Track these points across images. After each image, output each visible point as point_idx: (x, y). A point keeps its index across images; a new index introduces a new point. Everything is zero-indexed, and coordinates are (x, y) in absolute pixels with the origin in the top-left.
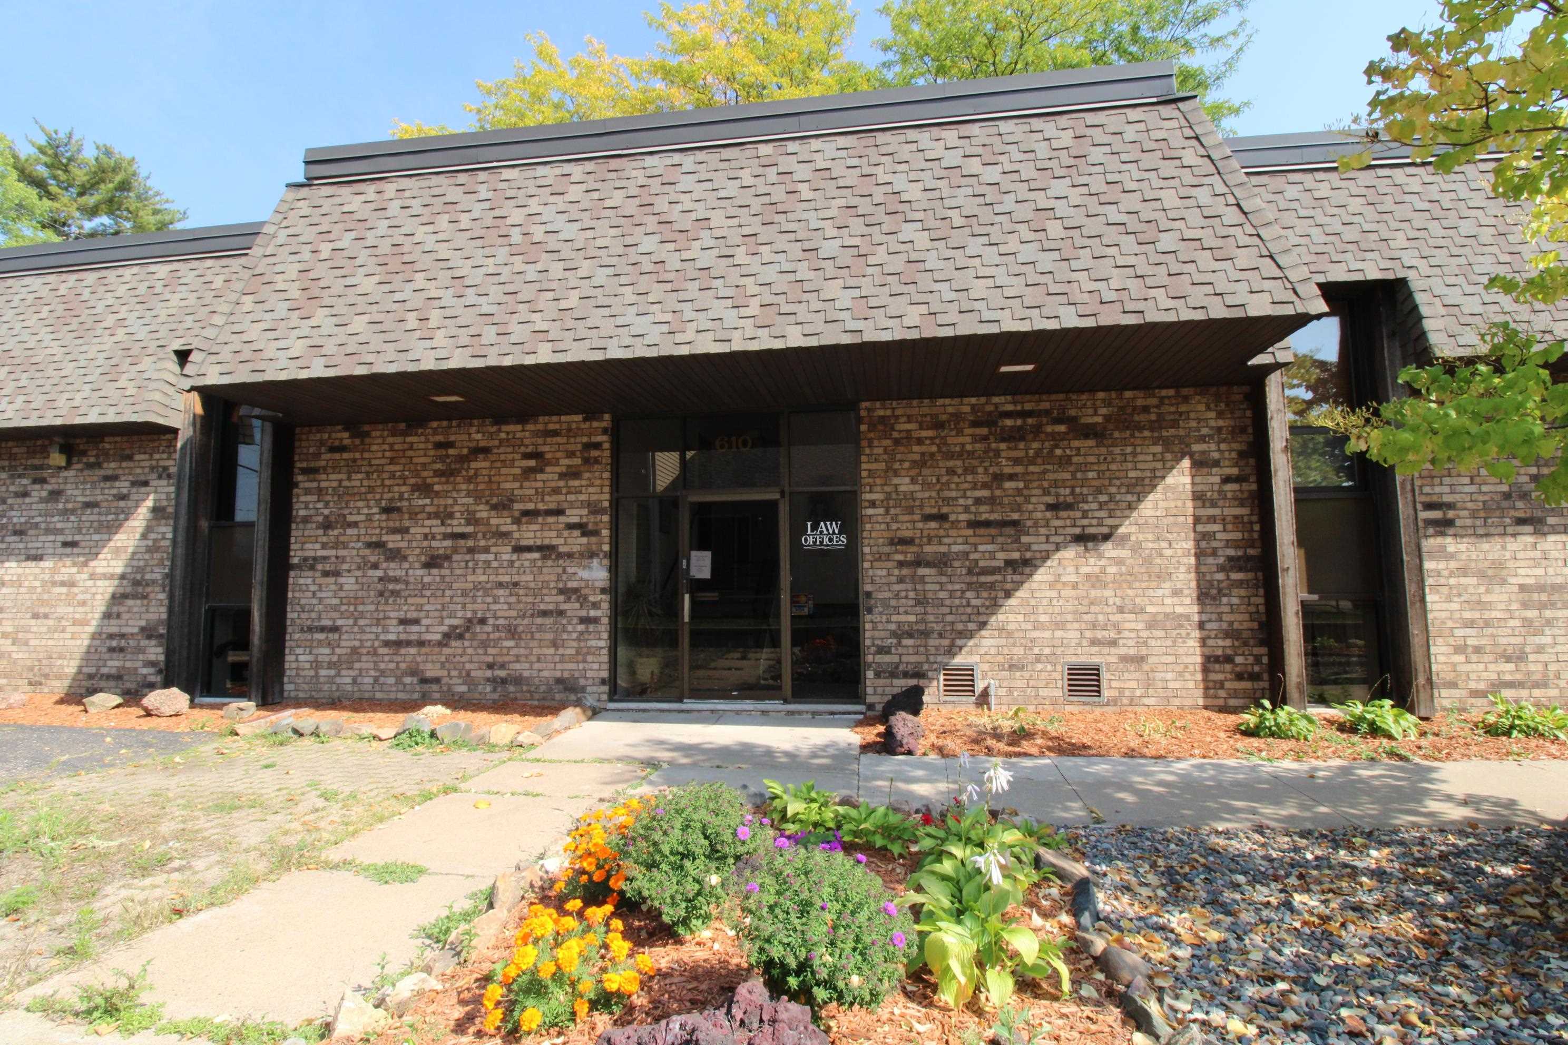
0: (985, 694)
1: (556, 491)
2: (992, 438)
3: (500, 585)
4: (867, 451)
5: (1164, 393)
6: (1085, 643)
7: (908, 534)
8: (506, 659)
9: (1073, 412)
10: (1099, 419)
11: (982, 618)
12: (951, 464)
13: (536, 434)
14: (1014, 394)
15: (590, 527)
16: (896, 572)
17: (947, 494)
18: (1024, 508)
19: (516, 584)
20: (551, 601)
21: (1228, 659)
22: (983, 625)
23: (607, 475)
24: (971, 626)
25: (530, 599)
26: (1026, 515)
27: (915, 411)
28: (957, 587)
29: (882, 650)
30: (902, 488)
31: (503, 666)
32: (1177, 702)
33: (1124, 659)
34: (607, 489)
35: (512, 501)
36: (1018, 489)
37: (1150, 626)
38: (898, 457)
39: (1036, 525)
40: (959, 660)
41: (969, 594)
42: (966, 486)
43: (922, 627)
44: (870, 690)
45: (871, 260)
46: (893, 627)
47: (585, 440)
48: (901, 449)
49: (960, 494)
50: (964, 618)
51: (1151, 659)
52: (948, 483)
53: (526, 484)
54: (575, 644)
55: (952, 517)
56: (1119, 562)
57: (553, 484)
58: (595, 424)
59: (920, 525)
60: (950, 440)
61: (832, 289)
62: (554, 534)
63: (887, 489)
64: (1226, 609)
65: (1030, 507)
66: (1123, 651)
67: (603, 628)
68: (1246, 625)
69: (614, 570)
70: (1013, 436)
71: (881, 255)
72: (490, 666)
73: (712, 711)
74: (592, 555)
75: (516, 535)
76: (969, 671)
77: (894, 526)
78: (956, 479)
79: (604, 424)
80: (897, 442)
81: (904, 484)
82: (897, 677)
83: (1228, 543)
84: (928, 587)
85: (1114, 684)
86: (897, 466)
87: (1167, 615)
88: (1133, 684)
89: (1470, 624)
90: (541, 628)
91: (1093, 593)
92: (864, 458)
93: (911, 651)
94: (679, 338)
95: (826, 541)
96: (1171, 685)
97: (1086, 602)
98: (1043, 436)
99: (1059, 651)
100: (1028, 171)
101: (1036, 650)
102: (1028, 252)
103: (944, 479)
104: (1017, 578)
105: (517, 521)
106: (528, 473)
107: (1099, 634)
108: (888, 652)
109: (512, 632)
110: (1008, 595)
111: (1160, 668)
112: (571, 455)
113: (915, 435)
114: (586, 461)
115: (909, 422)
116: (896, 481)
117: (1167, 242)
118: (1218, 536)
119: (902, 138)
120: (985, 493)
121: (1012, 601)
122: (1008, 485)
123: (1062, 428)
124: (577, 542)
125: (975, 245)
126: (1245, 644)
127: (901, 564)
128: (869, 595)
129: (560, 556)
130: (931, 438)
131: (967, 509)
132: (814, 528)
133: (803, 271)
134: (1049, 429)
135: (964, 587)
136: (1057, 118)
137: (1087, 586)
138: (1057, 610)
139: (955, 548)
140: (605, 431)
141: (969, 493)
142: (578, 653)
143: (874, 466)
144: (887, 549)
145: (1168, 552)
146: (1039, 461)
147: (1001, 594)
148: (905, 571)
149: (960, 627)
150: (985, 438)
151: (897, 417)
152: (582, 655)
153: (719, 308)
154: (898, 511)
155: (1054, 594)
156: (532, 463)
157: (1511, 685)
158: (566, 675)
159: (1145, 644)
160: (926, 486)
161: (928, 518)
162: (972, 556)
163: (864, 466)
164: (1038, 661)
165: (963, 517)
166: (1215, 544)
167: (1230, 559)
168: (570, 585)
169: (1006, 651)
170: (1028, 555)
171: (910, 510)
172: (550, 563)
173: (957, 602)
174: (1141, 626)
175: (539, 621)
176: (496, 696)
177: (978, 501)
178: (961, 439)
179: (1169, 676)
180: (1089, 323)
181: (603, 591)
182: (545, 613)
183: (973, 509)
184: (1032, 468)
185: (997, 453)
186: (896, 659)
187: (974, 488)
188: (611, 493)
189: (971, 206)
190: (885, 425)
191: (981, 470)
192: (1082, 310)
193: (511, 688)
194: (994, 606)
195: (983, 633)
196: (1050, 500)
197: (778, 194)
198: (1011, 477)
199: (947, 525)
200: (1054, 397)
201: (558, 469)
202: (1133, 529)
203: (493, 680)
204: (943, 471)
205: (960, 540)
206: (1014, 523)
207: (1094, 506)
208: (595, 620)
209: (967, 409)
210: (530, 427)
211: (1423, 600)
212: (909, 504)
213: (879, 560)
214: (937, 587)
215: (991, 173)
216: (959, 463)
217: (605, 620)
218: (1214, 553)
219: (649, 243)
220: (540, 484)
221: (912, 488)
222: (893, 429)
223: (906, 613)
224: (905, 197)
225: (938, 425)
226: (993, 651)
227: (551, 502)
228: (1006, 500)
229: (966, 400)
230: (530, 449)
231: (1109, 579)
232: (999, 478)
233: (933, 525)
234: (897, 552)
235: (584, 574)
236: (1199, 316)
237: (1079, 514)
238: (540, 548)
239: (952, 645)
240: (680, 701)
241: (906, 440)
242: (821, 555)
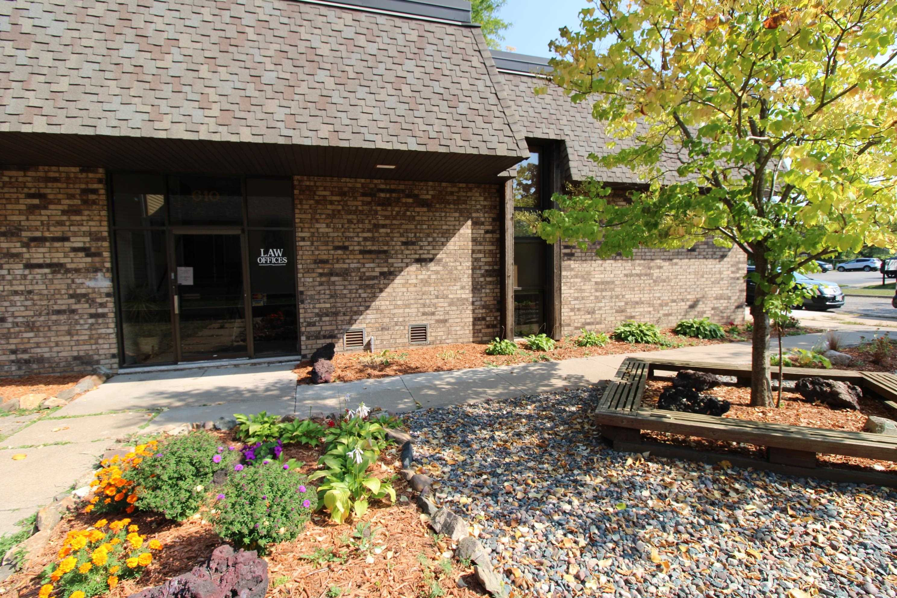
0: (369, 344)
1: (60, 223)
2: (373, 204)
3: (16, 293)
4: (299, 206)
5: (461, 185)
6: (420, 314)
7: (325, 257)
8: (28, 346)
9: (416, 192)
10: (429, 197)
11: (367, 304)
12: (350, 217)
13: (37, 179)
14: (385, 179)
15: (93, 250)
16: (318, 279)
17: (347, 234)
18: (390, 243)
19: (30, 292)
20: (63, 303)
21: (484, 319)
22: (368, 308)
23: (104, 213)
24: (362, 308)
25: (45, 303)
26: (391, 248)
27: (329, 184)
28: (354, 287)
29: (310, 324)
30: (321, 230)
31: (25, 351)
32: (461, 340)
33: (438, 321)
34: (105, 223)
35: (21, 230)
36: (387, 233)
37: (450, 305)
38: (319, 211)
39: (396, 253)
40: (355, 327)
41: (360, 291)
42: (358, 230)
43: (334, 310)
44: (303, 347)
45: (297, 90)
46: (317, 311)
47: (83, 186)
48: (320, 206)
49: (356, 234)
50: (357, 304)
51: (450, 321)
52: (348, 228)
53: (31, 217)
54: (88, 332)
55: (351, 248)
56: (437, 272)
57: (58, 218)
58: (91, 175)
59: (332, 252)
60: (349, 203)
61: (271, 106)
62: (61, 255)
63: (312, 230)
64: (484, 295)
65: (394, 243)
66: (437, 317)
67: (110, 320)
68: (492, 302)
69: (116, 280)
70: (385, 203)
71: (303, 88)
72: (14, 352)
73: (199, 368)
74: (96, 270)
75: (27, 256)
76: (360, 333)
77: (317, 253)
78: (353, 226)
79: (99, 176)
80: (317, 202)
81: (323, 228)
82: (320, 339)
83: (486, 263)
84: (337, 287)
85: (433, 334)
86: (318, 216)
87: (458, 299)
88: (442, 333)
89: (576, 299)
90: (56, 323)
91: (424, 289)
92: (297, 211)
93: (327, 323)
94: (157, 125)
95: (274, 260)
96: (459, 333)
97: (420, 293)
98: (400, 204)
99: (407, 319)
100: (392, 51)
101: (395, 320)
102: (392, 102)
103: (346, 226)
104: (386, 281)
105: (26, 245)
106: (32, 209)
107: (426, 310)
108: (314, 325)
109: (31, 327)
110: (381, 291)
111: (454, 325)
112: (71, 197)
113: (329, 198)
114: (85, 202)
115: (325, 190)
116: (317, 225)
117: (462, 108)
118: (482, 260)
119: (317, 11)
120: (369, 235)
121: (383, 294)
122: (382, 230)
123: (410, 200)
124: (83, 261)
125: (362, 92)
126: (491, 311)
127: (321, 275)
128: (302, 293)
129: (68, 271)
130: (338, 201)
131: (359, 244)
132: (266, 252)
133: (251, 90)
134: (404, 200)
135: (358, 287)
136: (410, 21)
137: (421, 285)
138: (406, 298)
139: (352, 266)
140: (100, 181)
141: (360, 235)
142: (90, 338)
143: (303, 216)
144: (312, 266)
145: (459, 268)
146: (398, 218)
147: (378, 290)
148: (324, 279)
149: (355, 309)
150: (369, 203)
151: (317, 187)
152: (94, 339)
153: (188, 108)
154: (319, 243)
155: (405, 290)
156: (36, 201)
157: (589, 324)
158: (82, 353)
159: (448, 313)
160: (335, 229)
161: (336, 248)
162: (362, 270)
163: (297, 216)
164: (396, 325)
165: (357, 248)
166: (481, 264)
167: (487, 271)
168: (79, 291)
169: (380, 321)
170: (392, 269)
171: (326, 244)
172: (59, 276)
173: (354, 295)
174: (446, 305)
175: (54, 317)
176: (21, 373)
177: (365, 239)
178: (355, 203)
179: (458, 328)
180: (422, 149)
181: (108, 295)
182: (59, 312)
183: (362, 243)
184: (394, 222)
185: (376, 212)
186: (319, 329)
187: (363, 232)
188: (109, 226)
189: (360, 67)
190: (311, 191)
191: (367, 221)
192: (420, 141)
193: (35, 366)
194: (374, 297)
195: (368, 312)
196: (403, 239)
197: (231, 32)
198: (384, 226)
199: (348, 253)
200: (406, 183)
201: (60, 207)
202: (444, 256)
203: (18, 362)
204: (346, 221)
205: (355, 261)
206: (385, 252)
207: (426, 243)
208: (103, 315)
209: (359, 185)
210: (30, 173)
211: (560, 289)
212: (325, 240)
213: (308, 272)
214: (342, 287)
215: (372, 48)
216: (355, 217)
217: (112, 315)
218: (480, 268)
219: (129, 50)
220: (45, 218)
221: (327, 230)
222: (315, 194)
223: (324, 302)
224: (319, 52)
225: (343, 194)
226: (373, 321)
227: (57, 231)
228: (381, 239)
229: (359, 180)
230: (33, 191)
231: (432, 281)
232: (377, 227)
233: (340, 252)
234: (318, 268)
235: (91, 284)
236: (475, 152)
237: (418, 248)
238: (49, 266)
239: (351, 319)
240: (176, 363)
241: (323, 201)
242: (270, 269)
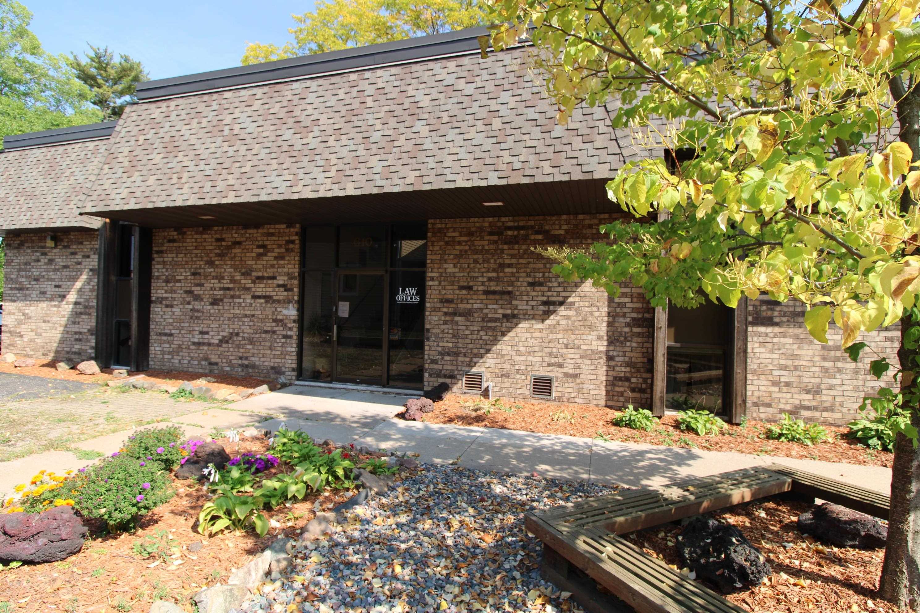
0: (487, 390)
1: (273, 266)
2: (500, 242)
3: (246, 316)
4: (431, 248)
5: (602, 216)
6: (544, 364)
7: (450, 297)
8: (248, 355)
9: (547, 228)
10: (562, 232)
11: (488, 347)
12: (475, 257)
13: (264, 235)
14: (513, 216)
15: (289, 286)
16: (443, 318)
17: (473, 274)
18: (515, 284)
19: (253, 316)
20: (269, 325)
21: (627, 379)
22: (488, 351)
23: (297, 258)
24: (482, 351)
25: (259, 324)
26: (516, 289)
27: (458, 225)
28: (475, 328)
29: (433, 362)
30: (449, 270)
31: (246, 358)
32: (595, 402)
33: (566, 375)
34: (297, 266)
35: (252, 271)
36: (512, 273)
37: (583, 357)
38: (447, 252)
39: (521, 295)
40: (474, 370)
41: (481, 333)
42: (484, 270)
43: (455, 350)
44: (426, 384)
45: (396, 144)
46: (440, 349)
47: (287, 238)
48: (449, 247)
49: (480, 274)
50: (478, 346)
51: (582, 376)
52: (474, 268)
53: (258, 262)
54: (280, 349)
55: (475, 288)
56: (568, 318)
57: (271, 262)
58: (292, 230)
59: (457, 292)
60: (476, 243)
61: (373, 161)
62: (271, 289)
63: (440, 270)
64: (629, 349)
65: (519, 284)
66: (566, 370)
67: (294, 341)
68: (640, 360)
69: (301, 310)
70: (512, 241)
71: (402, 141)
72: (241, 358)
73: (346, 389)
74: (289, 302)
75: (253, 289)
76: (479, 376)
77: (443, 292)
78: (478, 266)
79: (296, 230)
80: (447, 243)
81: (450, 268)
82: (441, 377)
83: (634, 310)
84: (460, 327)
85: (559, 389)
86: (446, 257)
87: (593, 351)
88: (570, 390)
89: (784, 368)
90: (264, 340)
91: (551, 336)
92: (429, 252)
93: (449, 363)
94: (294, 189)
95: (409, 299)
96: (592, 392)
97: (547, 341)
98: (529, 242)
99: (529, 368)
100: (490, 87)
101: (517, 367)
102: (479, 139)
103: (472, 266)
104: (508, 325)
105: (254, 282)
106: (259, 256)
107: (553, 360)
108: (437, 363)
109: (251, 341)
110: (504, 334)
111: (587, 381)
112: (280, 246)
113: (457, 239)
114: (287, 250)
115: (454, 232)
116: (446, 266)
118: (628, 305)
119: (425, 67)
120: (494, 275)
121: (506, 338)
122: (507, 270)
123: (540, 237)
124: (282, 294)
125: (452, 135)
126: (638, 371)
127: (446, 314)
128: (428, 330)
129: (274, 301)
130: (466, 242)
131: (483, 284)
132: (403, 291)
133: (361, 151)
134: (532, 237)
135: (479, 328)
136: (513, 51)
137: (548, 331)
138: (530, 344)
139: (475, 306)
140: (297, 234)
141: (485, 275)
142: (282, 354)
143: (434, 257)
144: (439, 305)
145: (596, 314)
146: (526, 256)
147: (499, 334)
148: (448, 318)
149: (475, 351)
150: (496, 242)
151: (448, 229)
152: (283, 355)
153: (317, 173)
154: (446, 283)
155: (529, 335)
156: (261, 251)
157: (808, 408)
158: (276, 365)
159: (579, 367)
160: (462, 269)
161: (461, 288)
162: (485, 311)
163: (428, 257)
164: (517, 373)
165: (481, 288)
166: (625, 310)
167: (633, 319)
168: (279, 317)
169: (500, 366)
170: (516, 312)
171: (452, 283)
172: (269, 305)
173: (475, 337)
174: (577, 356)
175: (264, 336)
176: (243, 374)
177: (490, 279)
178: (482, 243)
179: (591, 387)
180: (504, 182)
181: (294, 321)
182: (266, 332)
183: (487, 284)
184: (521, 261)
185: (502, 251)
186: (440, 367)
187: (488, 271)
188: (300, 268)
189: (455, 110)
190: (441, 232)
191: (492, 261)
192: (502, 174)
193: (250, 370)
194: (495, 341)
195: (488, 355)
196: (530, 280)
197: (356, 104)
198: (510, 266)
199: (472, 293)
200: (537, 218)
201: (273, 254)
202: (577, 299)
203: (242, 366)
204: (472, 261)
205: (478, 302)
206: (509, 293)
207: (556, 284)
208: (290, 337)
209: (487, 225)
210: (260, 231)
211: (745, 351)
212: (452, 279)
213: (434, 311)
214: (464, 328)
215: (470, 89)
216: (480, 256)
217: (295, 337)
218: (624, 316)
219: (288, 135)
220: (265, 262)
221: (454, 270)
222: (445, 236)
223: (447, 342)
224: (420, 105)
225: (470, 234)
226: (493, 366)
227: (270, 272)
228: (505, 279)
229: (486, 219)
230: (260, 243)
231: (561, 328)
232: (502, 266)
233: (464, 292)
234: (444, 307)
235: (285, 312)
237: (546, 289)
238: (264, 297)
239: (471, 361)
240: (331, 382)
241: (452, 242)
242: (406, 307)
